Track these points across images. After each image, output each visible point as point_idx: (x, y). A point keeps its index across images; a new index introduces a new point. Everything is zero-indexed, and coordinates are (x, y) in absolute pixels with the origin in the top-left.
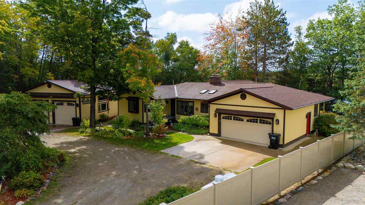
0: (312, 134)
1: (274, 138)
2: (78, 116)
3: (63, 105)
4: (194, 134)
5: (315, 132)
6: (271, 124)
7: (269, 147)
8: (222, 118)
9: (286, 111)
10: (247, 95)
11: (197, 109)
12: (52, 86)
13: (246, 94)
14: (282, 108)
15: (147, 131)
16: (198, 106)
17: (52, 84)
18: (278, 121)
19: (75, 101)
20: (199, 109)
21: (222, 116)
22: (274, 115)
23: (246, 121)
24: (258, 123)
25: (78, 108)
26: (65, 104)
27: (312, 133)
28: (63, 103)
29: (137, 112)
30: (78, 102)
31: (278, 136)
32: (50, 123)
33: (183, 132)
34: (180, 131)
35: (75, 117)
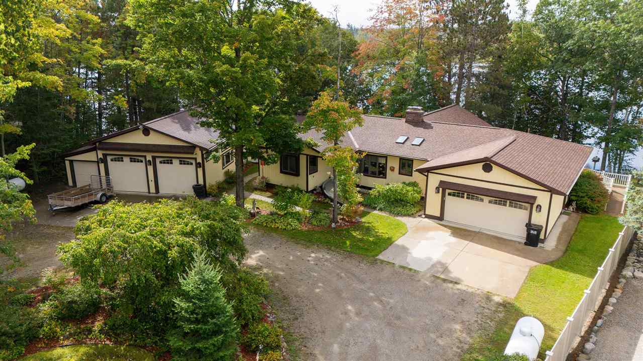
0: (566, 209)
1: (533, 233)
2: (201, 182)
3: (172, 163)
4: (400, 216)
5: (572, 205)
6: (527, 210)
7: (526, 244)
8: (447, 194)
9: (553, 195)
10: (494, 166)
11: (392, 169)
12: (151, 132)
13: (492, 164)
14: (546, 189)
15: (334, 215)
16: (394, 164)
17: (151, 131)
18: (539, 207)
19: (195, 159)
20: (395, 169)
21: (448, 191)
22: (535, 198)
23: (488, 202)
24: (506, 206)
25: (200, 171)
26: (176, 162)
27: (566, 207)
28: (171, 160)
29: (297, 173)
30: (199, 160)
31: (539, 229)
32: (151, 191)
33: (381, 210)
34: (375, 208)
35: (196, 183)
